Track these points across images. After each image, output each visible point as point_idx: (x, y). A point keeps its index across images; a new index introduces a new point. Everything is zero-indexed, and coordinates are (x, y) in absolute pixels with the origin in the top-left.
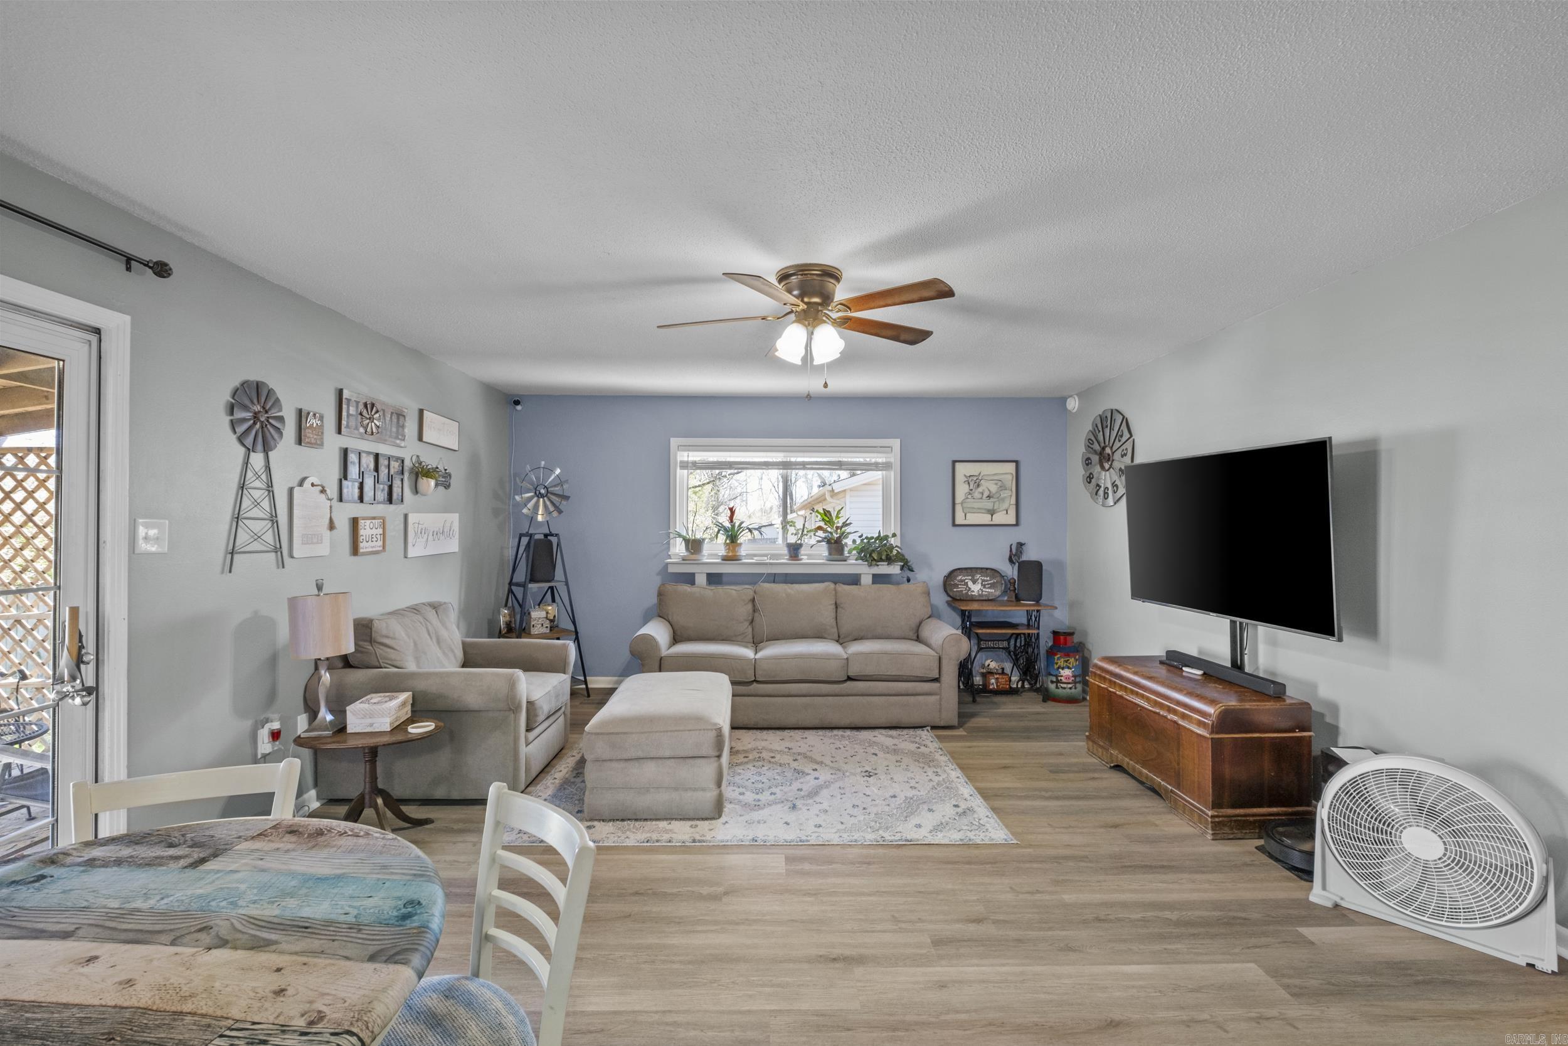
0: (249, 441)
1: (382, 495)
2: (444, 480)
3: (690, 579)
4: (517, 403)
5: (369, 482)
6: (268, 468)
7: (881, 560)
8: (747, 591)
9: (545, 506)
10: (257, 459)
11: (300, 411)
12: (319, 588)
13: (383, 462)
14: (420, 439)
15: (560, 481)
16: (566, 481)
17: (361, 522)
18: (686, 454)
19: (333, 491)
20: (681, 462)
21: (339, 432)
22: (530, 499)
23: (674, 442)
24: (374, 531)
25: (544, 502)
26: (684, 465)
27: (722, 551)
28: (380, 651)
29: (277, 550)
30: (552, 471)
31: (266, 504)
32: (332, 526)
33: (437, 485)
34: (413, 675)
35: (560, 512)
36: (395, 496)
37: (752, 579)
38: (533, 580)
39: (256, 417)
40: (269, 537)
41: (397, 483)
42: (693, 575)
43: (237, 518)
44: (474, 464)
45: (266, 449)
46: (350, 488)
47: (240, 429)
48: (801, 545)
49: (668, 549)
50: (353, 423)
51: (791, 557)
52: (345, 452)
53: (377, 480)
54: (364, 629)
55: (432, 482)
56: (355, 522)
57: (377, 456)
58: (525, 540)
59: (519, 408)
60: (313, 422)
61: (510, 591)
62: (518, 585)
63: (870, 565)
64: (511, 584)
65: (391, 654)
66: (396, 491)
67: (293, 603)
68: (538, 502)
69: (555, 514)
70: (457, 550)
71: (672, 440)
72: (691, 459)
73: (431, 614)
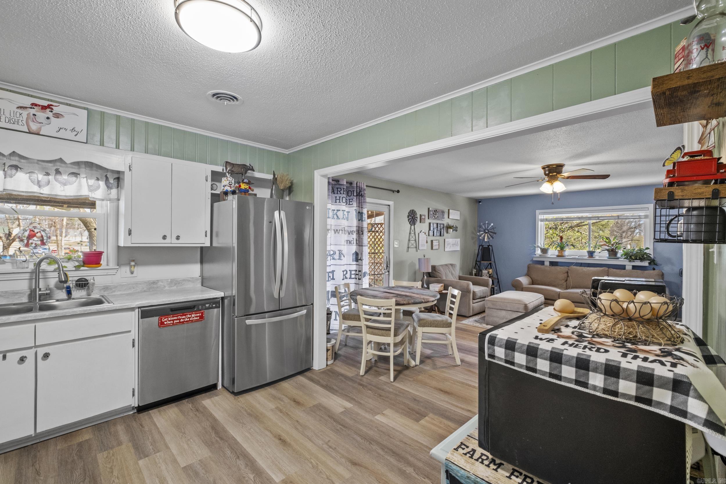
0: (411, 223)
1: (438, 234)
2: (455, 229)
3: (542, 263)
4: (480, 202)
5: (435, 231)
6: (414, 229)
7: (636, 259)
8: (565, 269)
9: (488, 236)
10: (413, 227)
11: (421, 215)
12: (424, 257)
13: (439, 225)
14: (449, 218)
15: (493, 228)
16: (495, 228)
17: (434, 241)
18: (543, 216)
19: (427, 234)
20: (541, 219)
21: (429, 219)
22: (482, 234)
23: (538, 212)
24: (437, 244)
25: (487, 235)
26: (542, 220)
27: (557, 253)
28: (437, 274)
29: (416, 247)
30: (490, 224)
31: (414, 237)
32: (427, 242)
33: (453, 231)
34: (444, 280)
35: (493, 238)
36: (442, 234)
37: (569, 264)
38: (483, 260)
39: (412, 218)
40: (415, 245)
41: (442, 231)
42: (544, 261)
43: (409, 240)
44: (465, 223)
45: (414, 225)
46: (431, 233)
47: (410, 221)
48: (594, 252)
49: (535, 252)
50: (432, 216)
51: (589, 256)
52: (430, 223)
53: (437, 230)
54: (434, 267)
55: (452, 230)
56: (432, 241)
57: (437, 224)
58: (481, 247)
59: (481, 203)
60: (423, 217)
61: (476, 264)
62: (478, 261)
63: (630, 261)
64: (476, 261)
65: (440, 275)
66: (442, 233)
67: (419, 259)
68: (485, 235)
69: (491, 239)
70: (459, 250)
71: (537, 211)
72: (545, 218)
73: (450, 267)
